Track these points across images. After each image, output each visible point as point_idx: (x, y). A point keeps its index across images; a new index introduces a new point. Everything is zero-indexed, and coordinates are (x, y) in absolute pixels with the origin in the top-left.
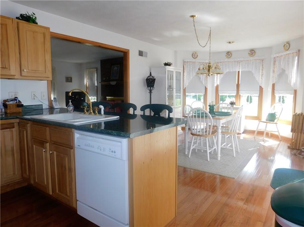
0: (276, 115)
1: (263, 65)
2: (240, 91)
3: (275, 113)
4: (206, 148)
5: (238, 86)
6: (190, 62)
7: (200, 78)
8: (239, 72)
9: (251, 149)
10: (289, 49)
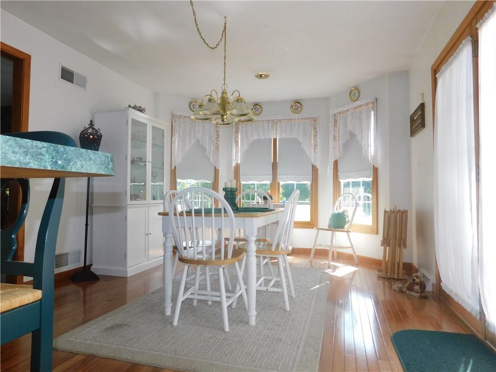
0: (346, 217)
1: (315, 129)
2: (278, 176)
3: (343, 212)
4: (217, 294)
5: (275, 165)
6: (185, 117)
7: (205, 150)
8: (275, 140)
9: (316, 287)
10: (358, 97)
